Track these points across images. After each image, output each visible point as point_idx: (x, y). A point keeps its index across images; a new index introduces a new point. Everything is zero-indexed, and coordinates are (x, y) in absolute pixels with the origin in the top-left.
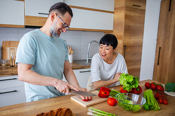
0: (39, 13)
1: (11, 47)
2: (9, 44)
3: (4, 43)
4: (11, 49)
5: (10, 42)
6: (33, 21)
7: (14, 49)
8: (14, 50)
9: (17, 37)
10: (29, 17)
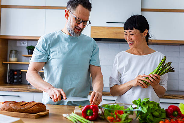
0: (107, 22)
10: (96, 27)
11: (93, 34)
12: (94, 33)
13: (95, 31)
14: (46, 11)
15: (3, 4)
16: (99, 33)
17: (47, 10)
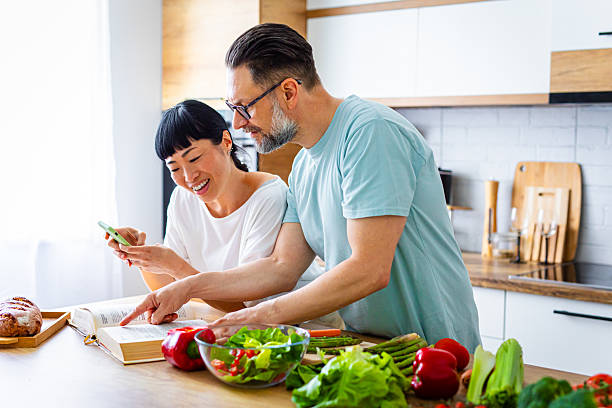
0: (601, 34)
1: (542, 186)
2: (537, 175)
3: (521, 169)
4: (541, 194)
5: (543, 164)
6: (582, 70)
7: (552, 194)
8: (549, 199)
9: (570, 146)
10: (565, 55)
11: (558, 78)
12: (560, 74)
13: (564, 69)
14: (418, 14)
15: (311, 6)
16: (576, 73)
17: (421, 10)
